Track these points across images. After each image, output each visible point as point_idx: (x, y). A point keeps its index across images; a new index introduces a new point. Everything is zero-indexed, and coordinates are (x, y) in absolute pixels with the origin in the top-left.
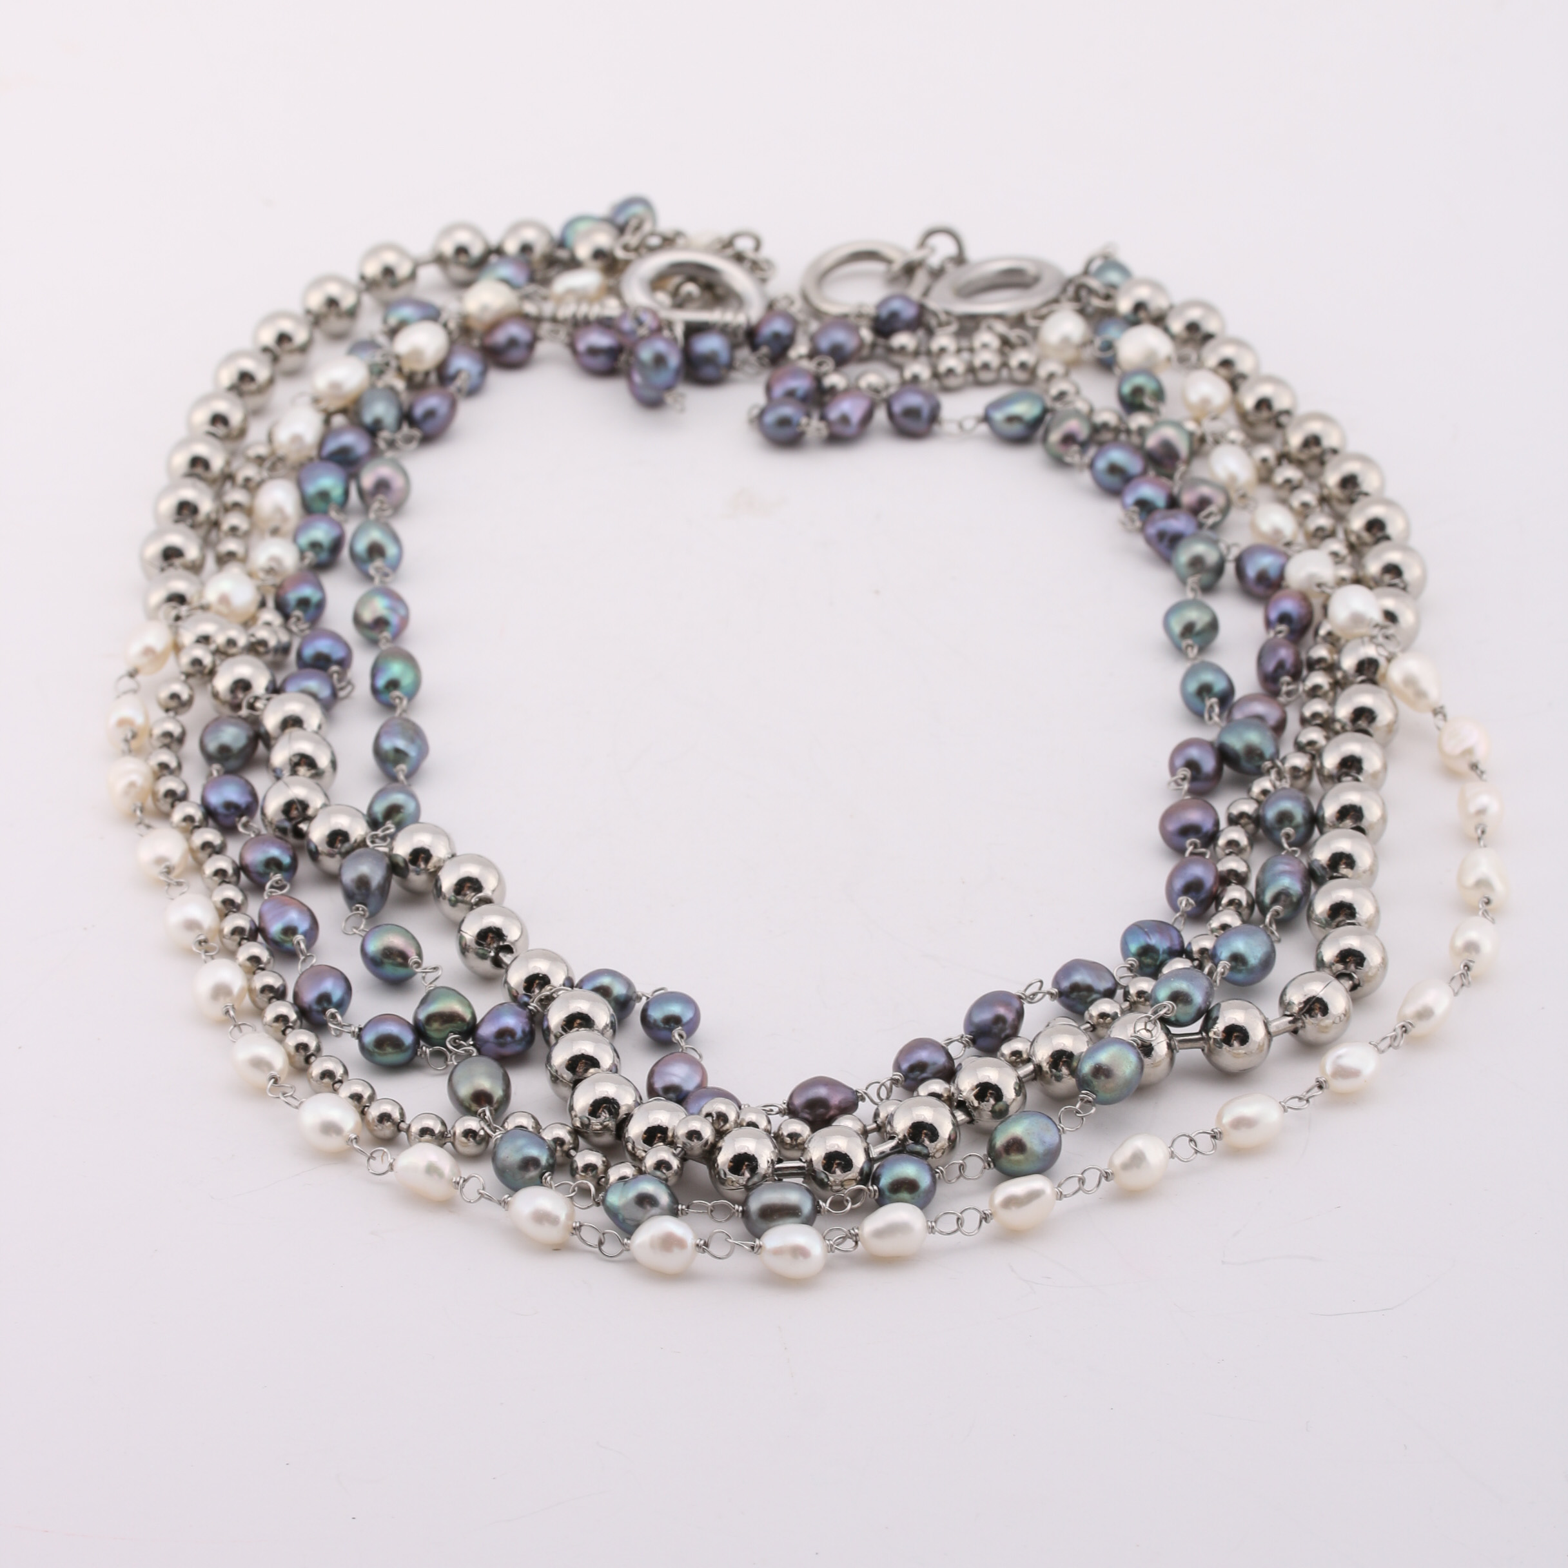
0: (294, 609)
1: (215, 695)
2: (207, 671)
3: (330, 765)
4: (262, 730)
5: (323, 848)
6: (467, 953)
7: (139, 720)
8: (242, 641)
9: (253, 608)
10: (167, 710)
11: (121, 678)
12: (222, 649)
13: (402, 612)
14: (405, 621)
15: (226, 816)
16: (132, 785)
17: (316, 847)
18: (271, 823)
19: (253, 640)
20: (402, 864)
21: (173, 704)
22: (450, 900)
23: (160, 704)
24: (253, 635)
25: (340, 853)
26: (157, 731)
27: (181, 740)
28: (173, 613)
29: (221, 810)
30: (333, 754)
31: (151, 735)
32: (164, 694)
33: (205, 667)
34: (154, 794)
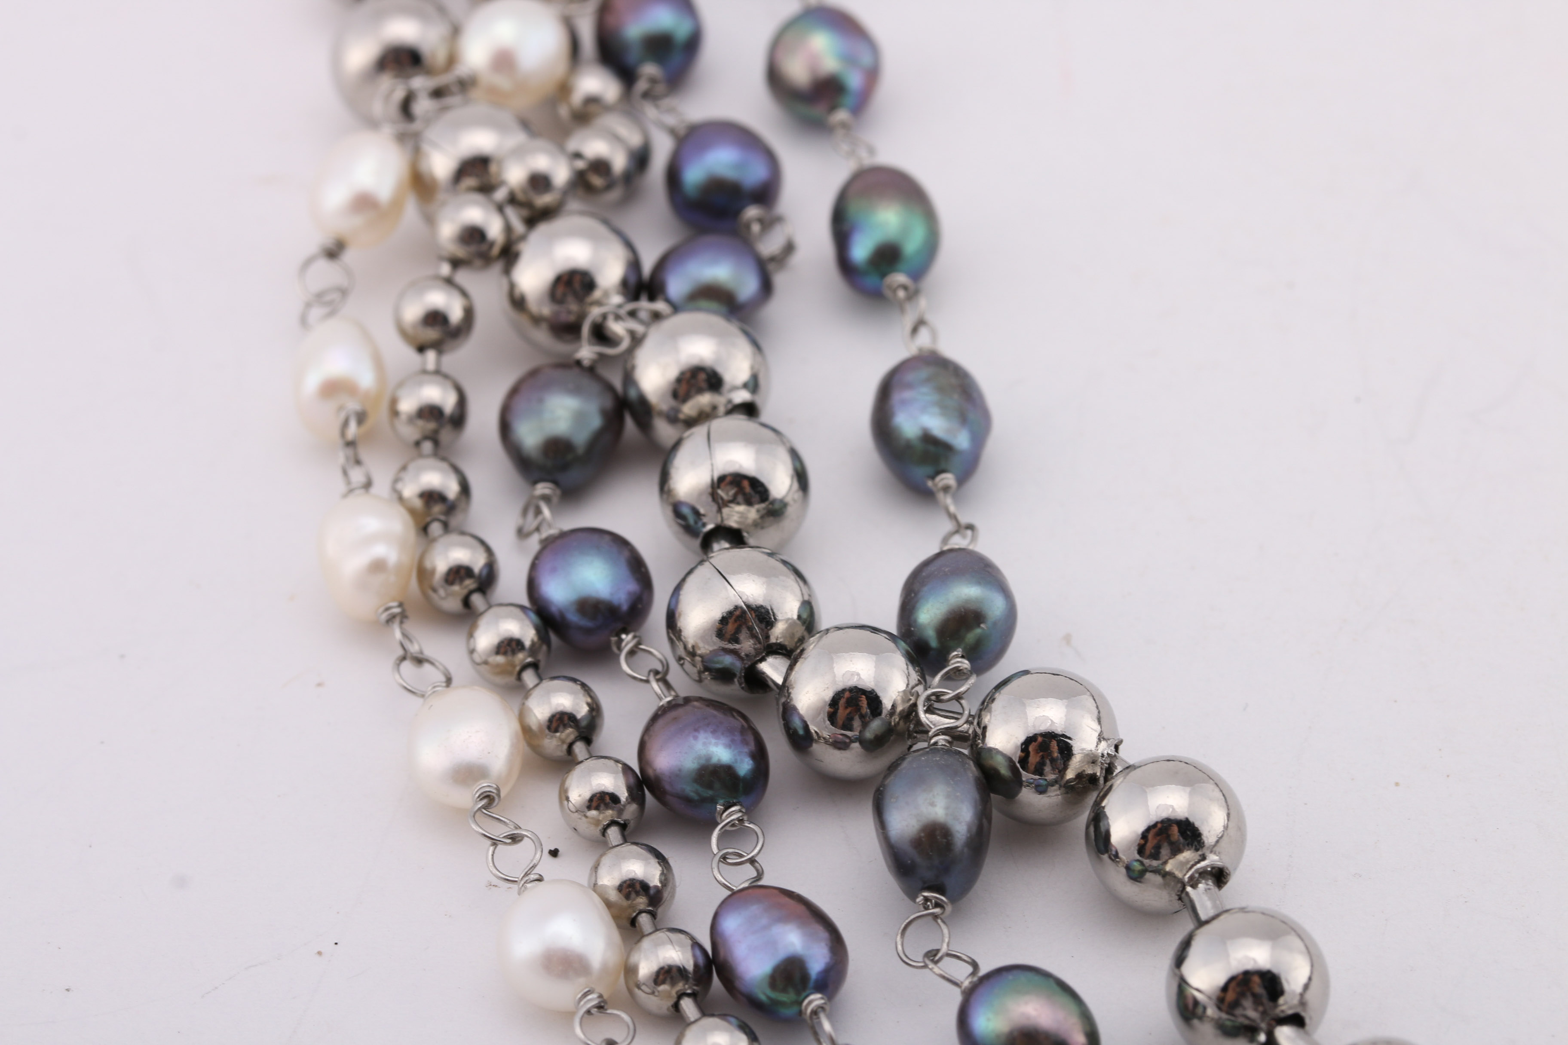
0: (642, 61)
1: (518, 302)
2: (496, 251)
3: (796, 485)
4: (632, 394)
5: (819, 727)
6: (1196, 1022)
7: (366, 379)
8: (561, 174)
9: (561, 67)
10: (421, 349)
11: (308, 263)
12: (520, 196)
13: (866, 59)
14: (873, 75)
15: (588, 631)
16: (378, 566)
17: (806, 727)
18: (692, 654)
19: (580, 164)
20: (1004, 771)
21: (432, 334)
22: (1128, 868)
23: (404, 333)
24: (578, 155)
25: (861, 740)
26: (408, 405)
27: (458, 420)
28: (399, 94)
29: (573, 617)
30: (794, 454)
31: (395, 413)
32: (413, 312)
33: (492, 244)
34: (423, 573)
